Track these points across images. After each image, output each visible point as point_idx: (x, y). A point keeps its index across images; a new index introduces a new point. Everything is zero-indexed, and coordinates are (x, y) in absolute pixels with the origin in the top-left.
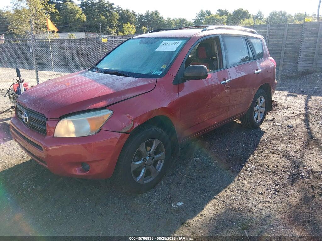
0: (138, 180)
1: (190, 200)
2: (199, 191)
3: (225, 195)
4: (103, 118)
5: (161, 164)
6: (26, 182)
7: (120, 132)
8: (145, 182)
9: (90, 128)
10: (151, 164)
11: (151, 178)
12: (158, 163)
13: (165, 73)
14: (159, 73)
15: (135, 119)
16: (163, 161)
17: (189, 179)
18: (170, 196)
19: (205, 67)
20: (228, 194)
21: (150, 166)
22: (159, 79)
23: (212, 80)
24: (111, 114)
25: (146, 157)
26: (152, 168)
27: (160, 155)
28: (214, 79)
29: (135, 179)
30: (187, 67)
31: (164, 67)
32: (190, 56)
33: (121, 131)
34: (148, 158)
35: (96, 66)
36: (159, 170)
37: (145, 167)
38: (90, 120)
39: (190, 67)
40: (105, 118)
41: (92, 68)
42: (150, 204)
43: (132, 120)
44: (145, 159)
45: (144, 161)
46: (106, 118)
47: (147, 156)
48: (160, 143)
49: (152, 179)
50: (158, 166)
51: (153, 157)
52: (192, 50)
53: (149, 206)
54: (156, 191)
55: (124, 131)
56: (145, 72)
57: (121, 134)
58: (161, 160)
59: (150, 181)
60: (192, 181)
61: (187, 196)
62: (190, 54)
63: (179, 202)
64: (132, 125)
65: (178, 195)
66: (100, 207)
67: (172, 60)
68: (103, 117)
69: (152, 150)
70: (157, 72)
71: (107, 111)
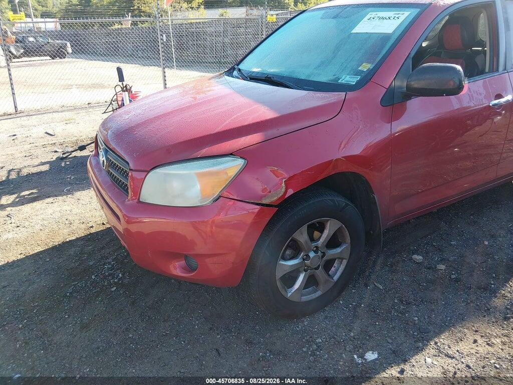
0: (289, 294)
1: (394, 352)
2: (415, 334)
3: (473, 351)
4: (226, 173)
5: (340, 267)
6: (109, 263)
7: (257, 204)
8: (304, 299)
9: (201, 190)
10: (319, 266)
11: (317, 291)
12: (335, 265)
13: (367, 80)
14: (352, 80)
15: (290, 179)
16: (345, 262)
17: (396, 301)
18: (352, 334)
19: (459, 67)
20: (480, 349)
21: (317, 268)
22: (350, 95)
23: (471, 97)
24: (243, 165)
25: (309, 252)
26: (320, 273)
27: (339, 250)
28: (475, 95)
29: (283, 293)
30: (417, 69)
31: (366, 67)
32: (424, 45)
33: (260, 202)
34: (312, 254)
35: (238, 65)
36: (336, 278)
37: (305, 271)
38: (201, 176)
39: (423, 67)
40: (229, 175)
41: (231, 68)
42: (310, 346)
43: (284, 181)
44: (308, 256)
45: (304, 260)
46: (232, 173)
47: (310, 250)
48: (342, 226)
49: (319, 293)
50: (333, 269)
51: (324, 254)
52: (429, 33)
53: (308, 349)
54: (326, 317)
55: (265, 201)
56: (323, 78)
57: (258, 207)
58: (342, 259)
59: (314, 297)
60: (402, 307)
61: (390, 341)
62: (425, 40)
63: (371, 352)
64: (283, 190)
65: (369, 336)
66: (218, 334)
67: (384, 52)
68: (224, 172)
69: (322, 240)
70: (350, 79)
71: (234, 160)
